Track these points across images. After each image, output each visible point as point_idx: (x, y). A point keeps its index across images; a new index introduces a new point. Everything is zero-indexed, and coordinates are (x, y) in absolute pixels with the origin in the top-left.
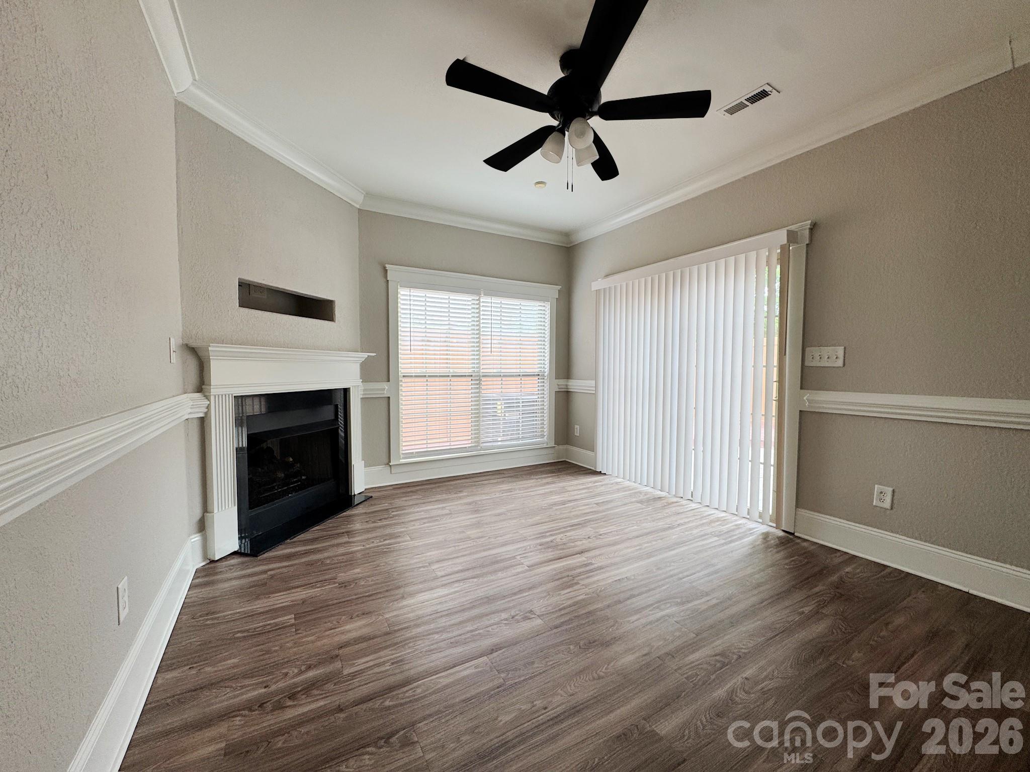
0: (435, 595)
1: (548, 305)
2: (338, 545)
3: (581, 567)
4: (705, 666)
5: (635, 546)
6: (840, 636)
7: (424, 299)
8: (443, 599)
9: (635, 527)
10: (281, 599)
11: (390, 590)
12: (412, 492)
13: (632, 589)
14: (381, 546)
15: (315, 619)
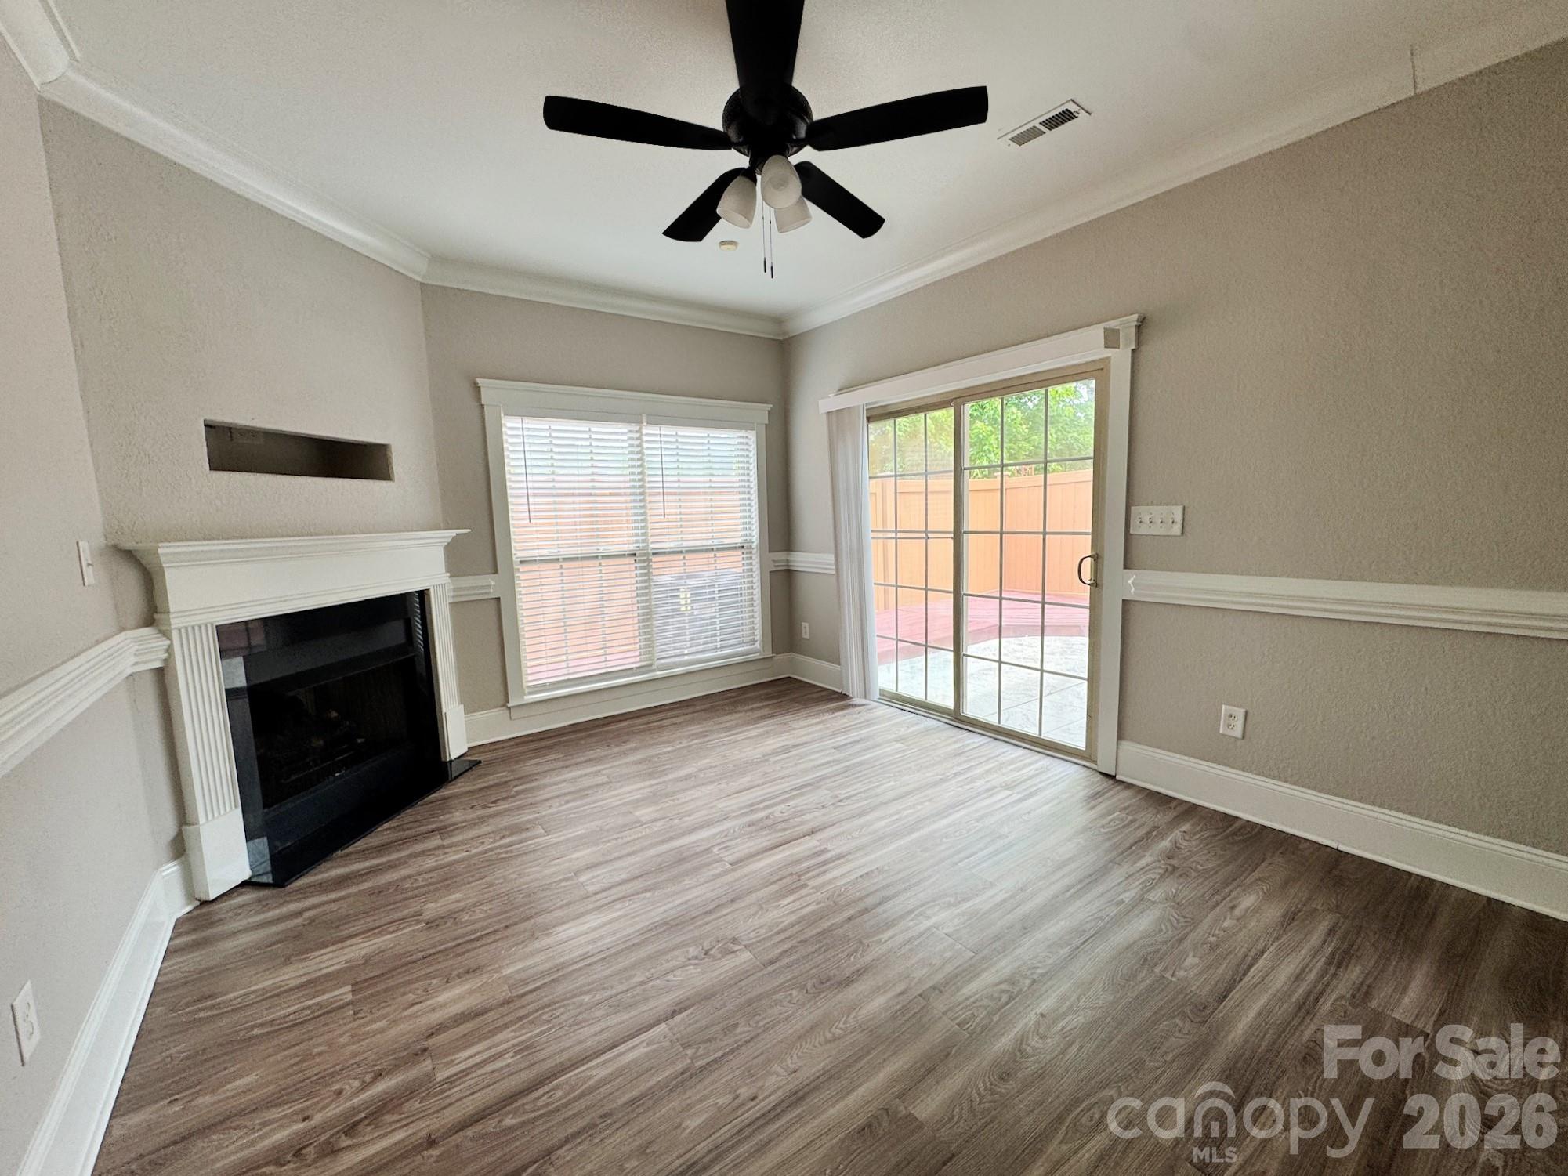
0: (585, 928)
1: (752, 436)
2: (423, 853)
3: (809, 857)
4: (985, 1002)
5: (891, 815)
6: (1170, 932)
7: (548, 435)
8: (596, 935)
9: (892, 783)
10: (328, 961)
11: (511, 925)
12: (547, 747)
13: (884, 888)
14: (496, 848)
15: (386, 990)
